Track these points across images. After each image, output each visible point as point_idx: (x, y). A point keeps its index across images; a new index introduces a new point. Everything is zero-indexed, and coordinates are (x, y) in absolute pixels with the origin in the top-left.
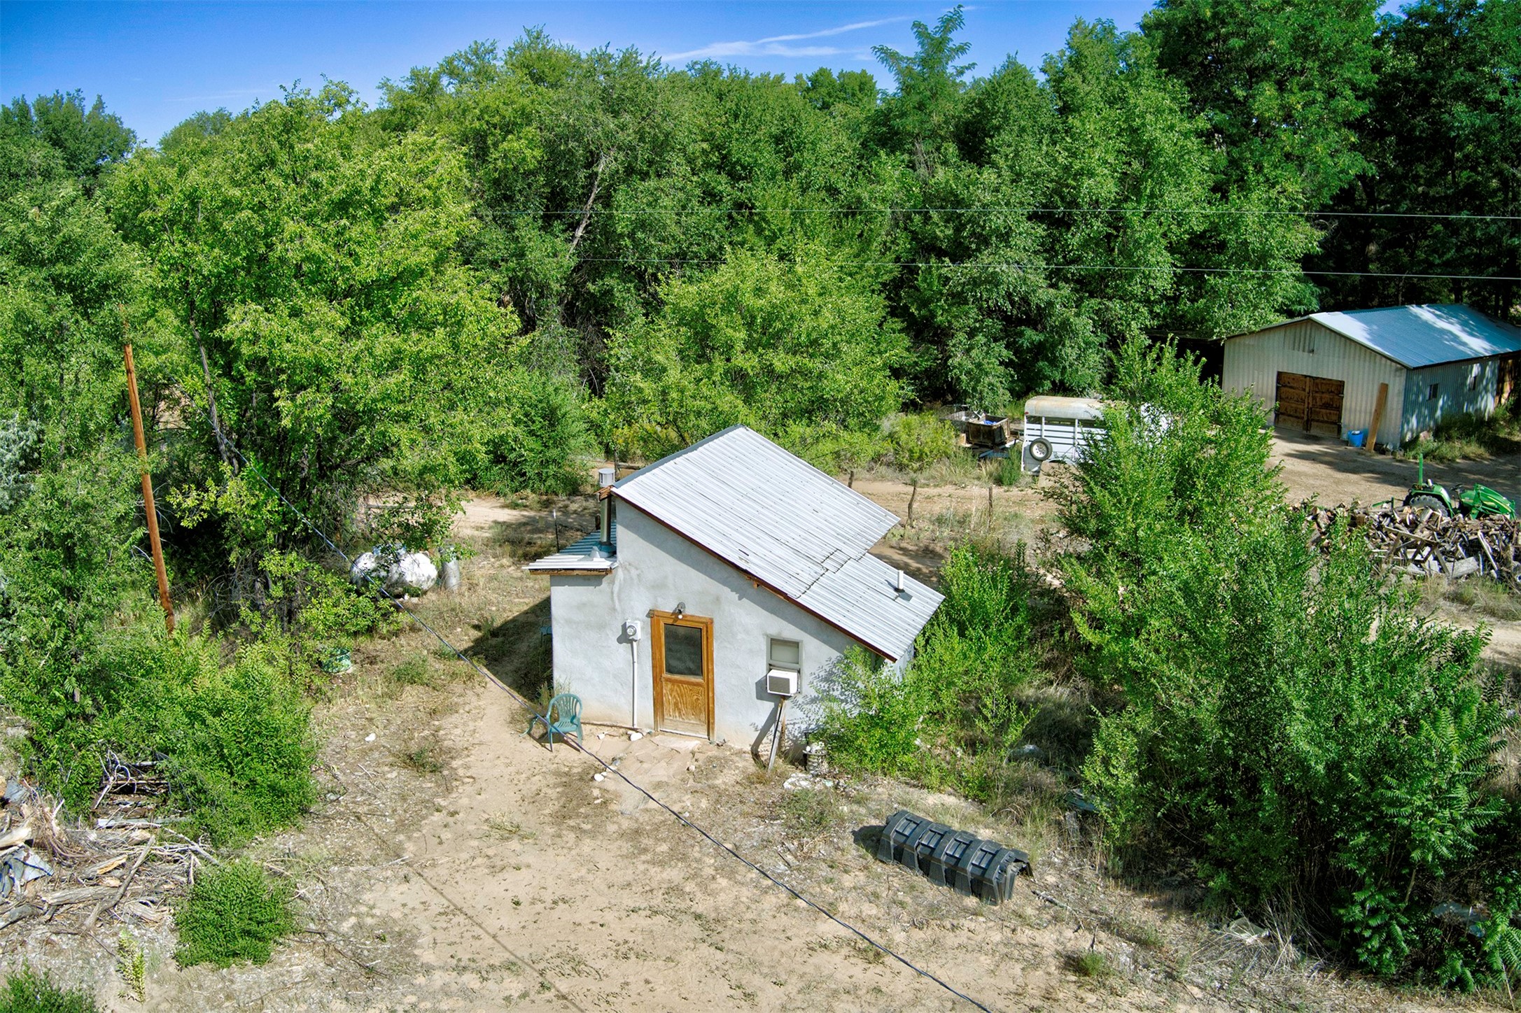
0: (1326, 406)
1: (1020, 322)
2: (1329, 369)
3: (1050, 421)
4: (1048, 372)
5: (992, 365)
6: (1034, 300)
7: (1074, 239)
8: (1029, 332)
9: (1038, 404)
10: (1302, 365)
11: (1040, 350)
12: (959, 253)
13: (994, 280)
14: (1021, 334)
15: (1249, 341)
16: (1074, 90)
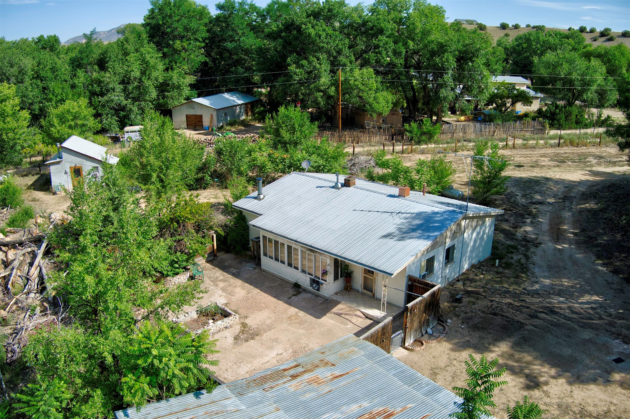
0: (199, 121)
1: (119, 110)
2: (199, 113)
3: (131, 132)
4: (128, 122)
5: (113, 122)
6: (122, 104)
7: (130, 88)
8: (122, 113)
9: (127, 129)
10: (191, 112)
11: (125, 117)
12: (102, 94)
13: (112, 101)
14: (120, 113)
15: (178, 108)
16: (127, 48)
